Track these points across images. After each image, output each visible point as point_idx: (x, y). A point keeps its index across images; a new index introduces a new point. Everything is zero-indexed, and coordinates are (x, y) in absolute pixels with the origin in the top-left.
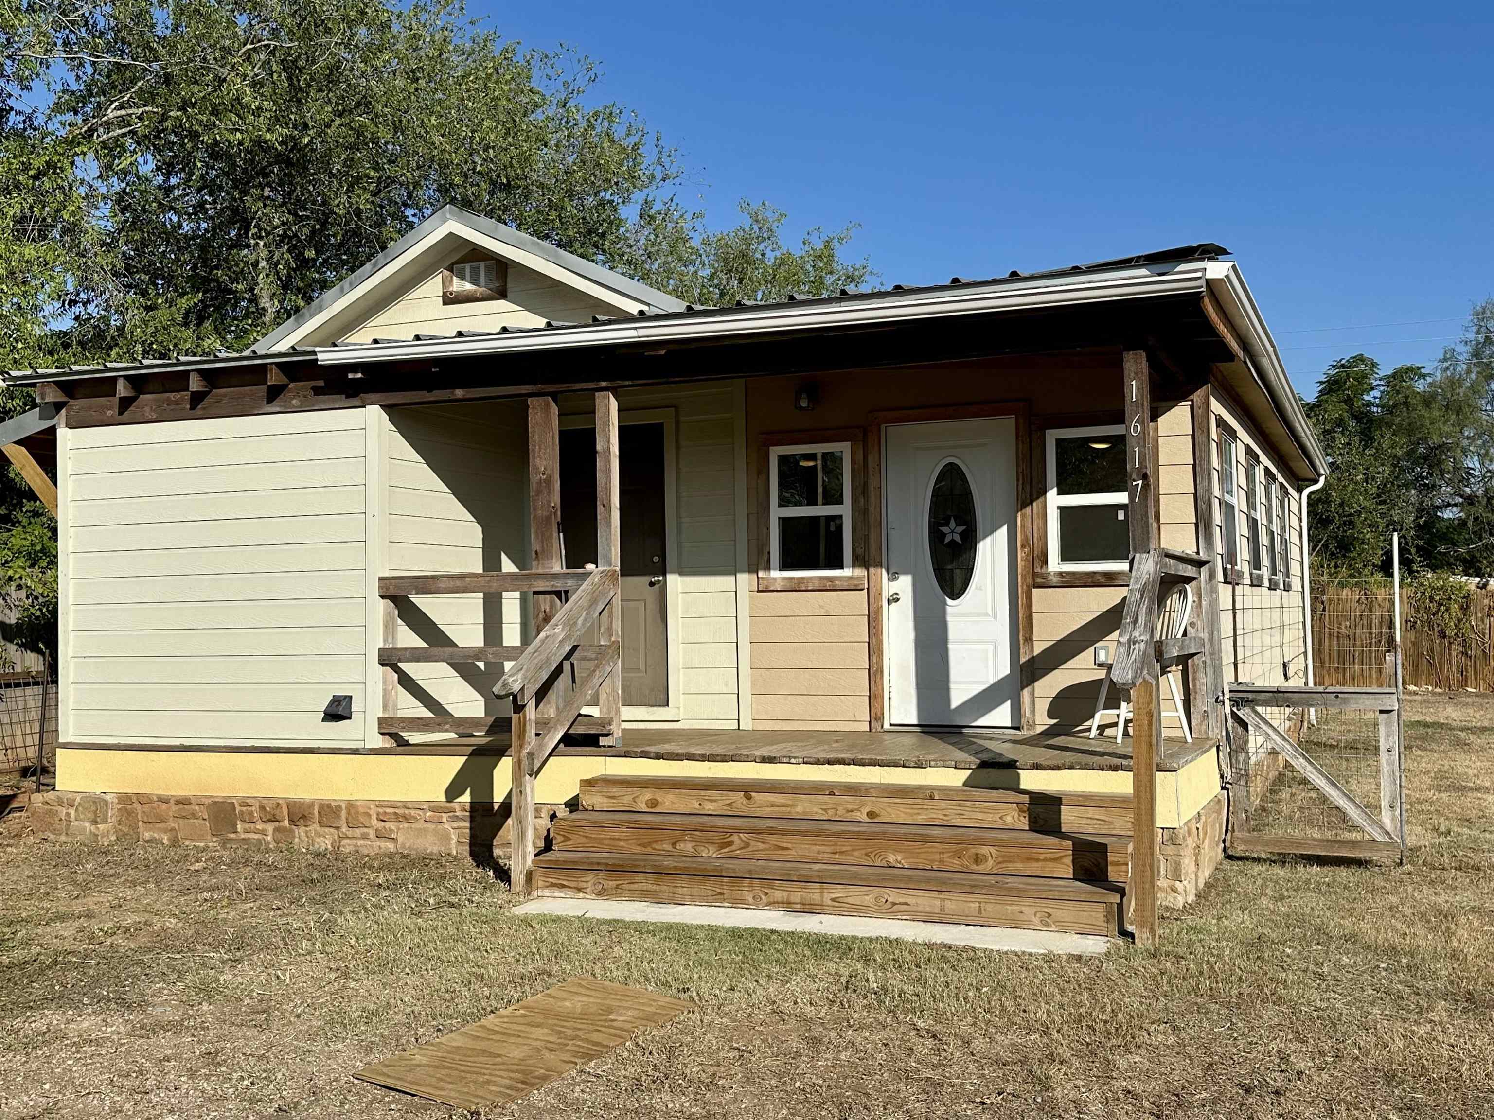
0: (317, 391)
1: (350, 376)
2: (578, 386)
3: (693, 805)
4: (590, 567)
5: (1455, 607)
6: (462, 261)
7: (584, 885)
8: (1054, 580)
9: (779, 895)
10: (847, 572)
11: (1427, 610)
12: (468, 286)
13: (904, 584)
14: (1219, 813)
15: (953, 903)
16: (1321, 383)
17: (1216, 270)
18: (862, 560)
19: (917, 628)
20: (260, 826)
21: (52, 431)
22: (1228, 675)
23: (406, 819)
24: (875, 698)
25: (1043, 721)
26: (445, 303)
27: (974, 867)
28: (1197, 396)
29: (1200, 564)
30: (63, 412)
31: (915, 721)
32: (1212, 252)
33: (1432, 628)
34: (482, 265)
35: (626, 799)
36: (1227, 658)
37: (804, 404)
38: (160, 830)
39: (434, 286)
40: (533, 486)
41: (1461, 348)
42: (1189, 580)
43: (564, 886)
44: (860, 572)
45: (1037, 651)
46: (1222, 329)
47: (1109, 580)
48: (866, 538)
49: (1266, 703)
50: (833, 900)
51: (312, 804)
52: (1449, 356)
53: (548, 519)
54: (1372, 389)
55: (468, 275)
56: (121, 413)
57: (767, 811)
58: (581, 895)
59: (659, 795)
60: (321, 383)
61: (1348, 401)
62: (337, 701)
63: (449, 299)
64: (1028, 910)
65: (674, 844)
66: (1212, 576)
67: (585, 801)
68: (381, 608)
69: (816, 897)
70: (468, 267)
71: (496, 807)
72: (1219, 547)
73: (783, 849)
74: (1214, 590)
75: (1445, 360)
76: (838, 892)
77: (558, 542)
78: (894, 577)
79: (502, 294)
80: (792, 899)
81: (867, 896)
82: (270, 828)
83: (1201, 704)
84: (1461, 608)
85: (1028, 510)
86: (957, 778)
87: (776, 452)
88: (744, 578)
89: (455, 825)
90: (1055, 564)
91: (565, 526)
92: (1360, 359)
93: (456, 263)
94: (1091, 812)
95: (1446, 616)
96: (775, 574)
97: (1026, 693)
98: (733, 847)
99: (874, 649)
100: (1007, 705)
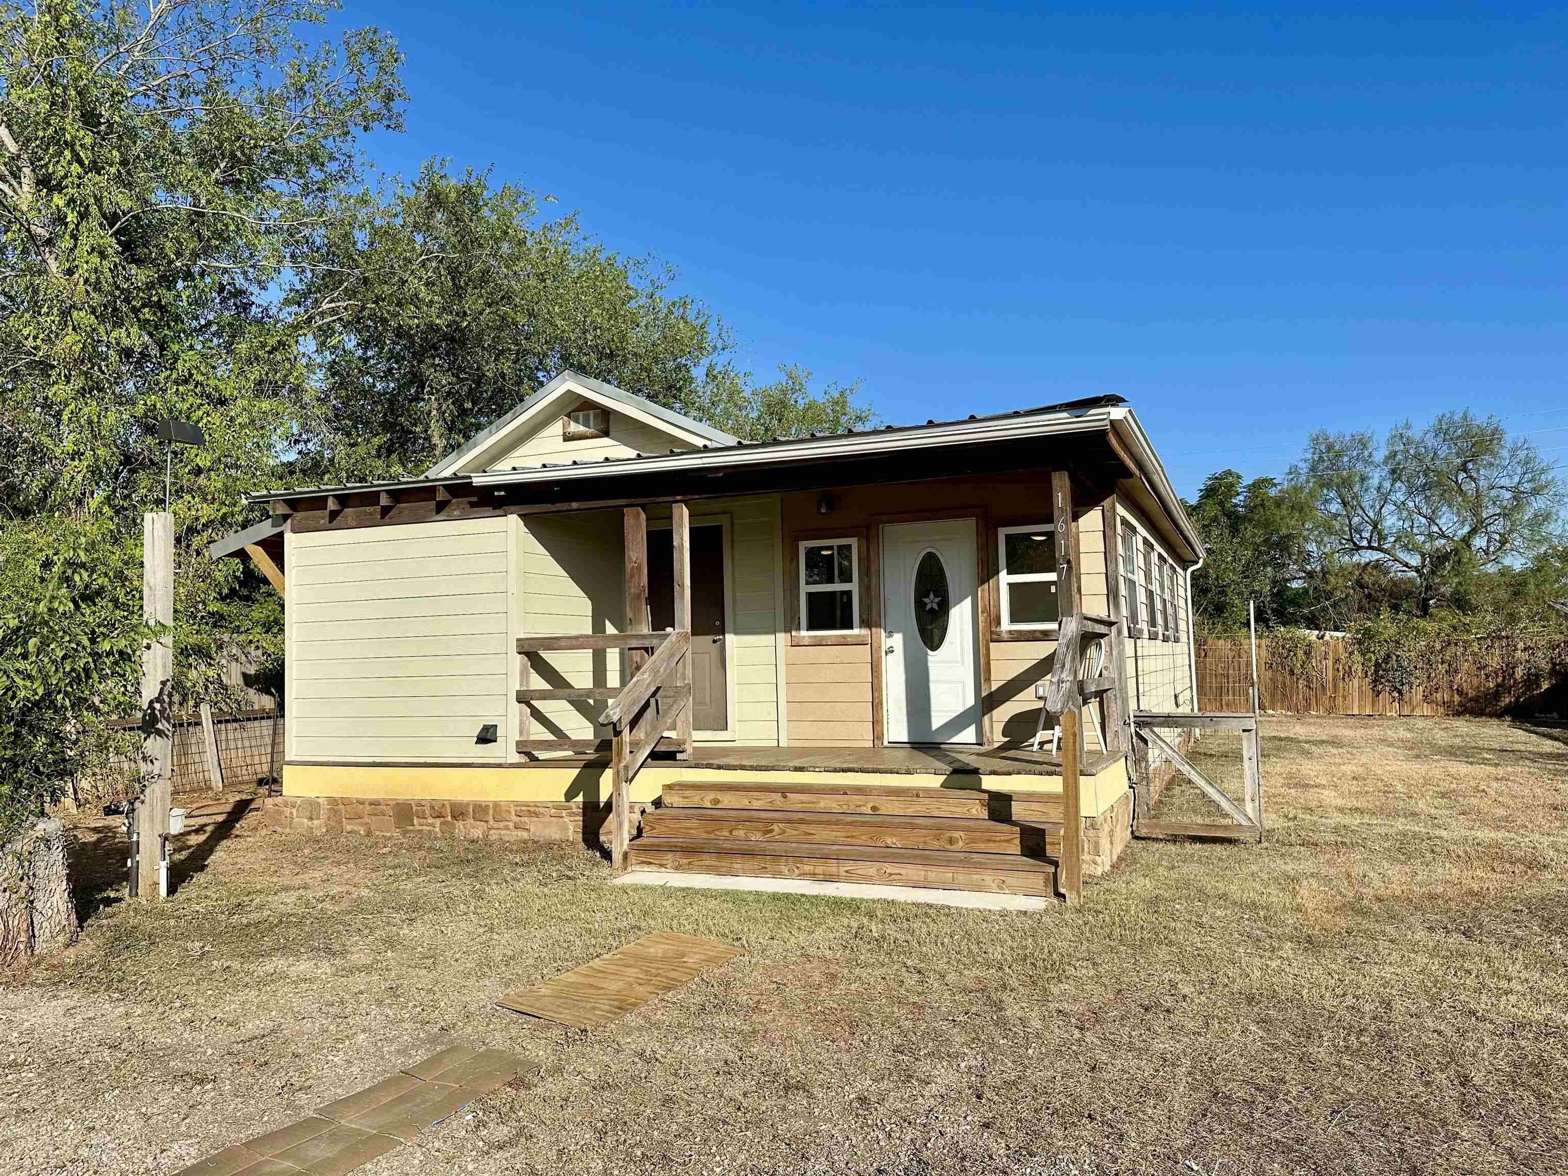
0: (472, 505)
1: (496, 494)
2: (661, 499)
3: (744, 803)
4: (669, 630)
5: (1300, 653)
6: (578, 410)
7: (665, 862)
8: (1005, 636)
9: (807, 868)
10: (856, 631)
11: (1280, 655)
12: (581, 428)
13: (897, 641)
14: (1128, 805)
15: (934, 874)
16: (1201, 491)
17: (1117, 413)
18: (866, 623)
19: (906, 672)
20: (430, 820)
21: (281, 535)
22: (1133, 705)
23: (536, 814)
24: (877, 722)
25: (999, 739)
26: (565, 440)
27: (948, 847)
28: (1107, 503)
29: (1111, 624)
30: (289, 521)
31: (905, 738)
32: (1114, 400)
33: (1284, 668)
34: (591, 412)
35: (695, 798)
36: (1132, 692)
37: (823, 511)
38: (359, 824)
39: (557, 428)
40: (628, 570)
41: (1302, 465)
42: (1103, 636)
43: (650, 863)
44: (865, 632)
45: (993, 688)
46: (1123, 454)
47: (1045, 636)
48: (869, 607)
49: (1161, 725)
50: (847, 872)
51: (468, 804)
52: (1293, 471)
53: (638, 596)
54: (1238, 494)
55: (581, 419)
56: (330, 522)
57: (798, 807)
58: (663, 869)
59: (719, 796)
60: (475, 499)
61: (1221, 504)
62: (486, 728)
63: (568, 438)
64: (988, 878)
65: (731, 832)
66: (1119, 632)
67: (667, 800)
68: (518, 661)
69: (834, 870)
70: (581, 414)
71: (602, 805)
72: (1124, 611)
73: (810, 834)
74: (1121, 643)
75: (1290, 473)
76: (849, 866)
77: (646, 612)
78: (890, 634)
79: (606, 433)
80: (817, 871)
81: (871, 869)
82: (438, 822)
83: (1113, 725)
84: (1305, 653)
85: (986, 585)
86: (935, 781)
87: (804, 545)
88: (782, 637)
89: (572, 819)
90: (1006, 625)
91: (650, 600)
92: (1229, 473)
93: (573, 411)
94: (1034, 806)
95: (1294, 659)
96: (804, 633)
97: (986, 718)
98: (774, 834)
99: (876, 687)
100: (973, 727)
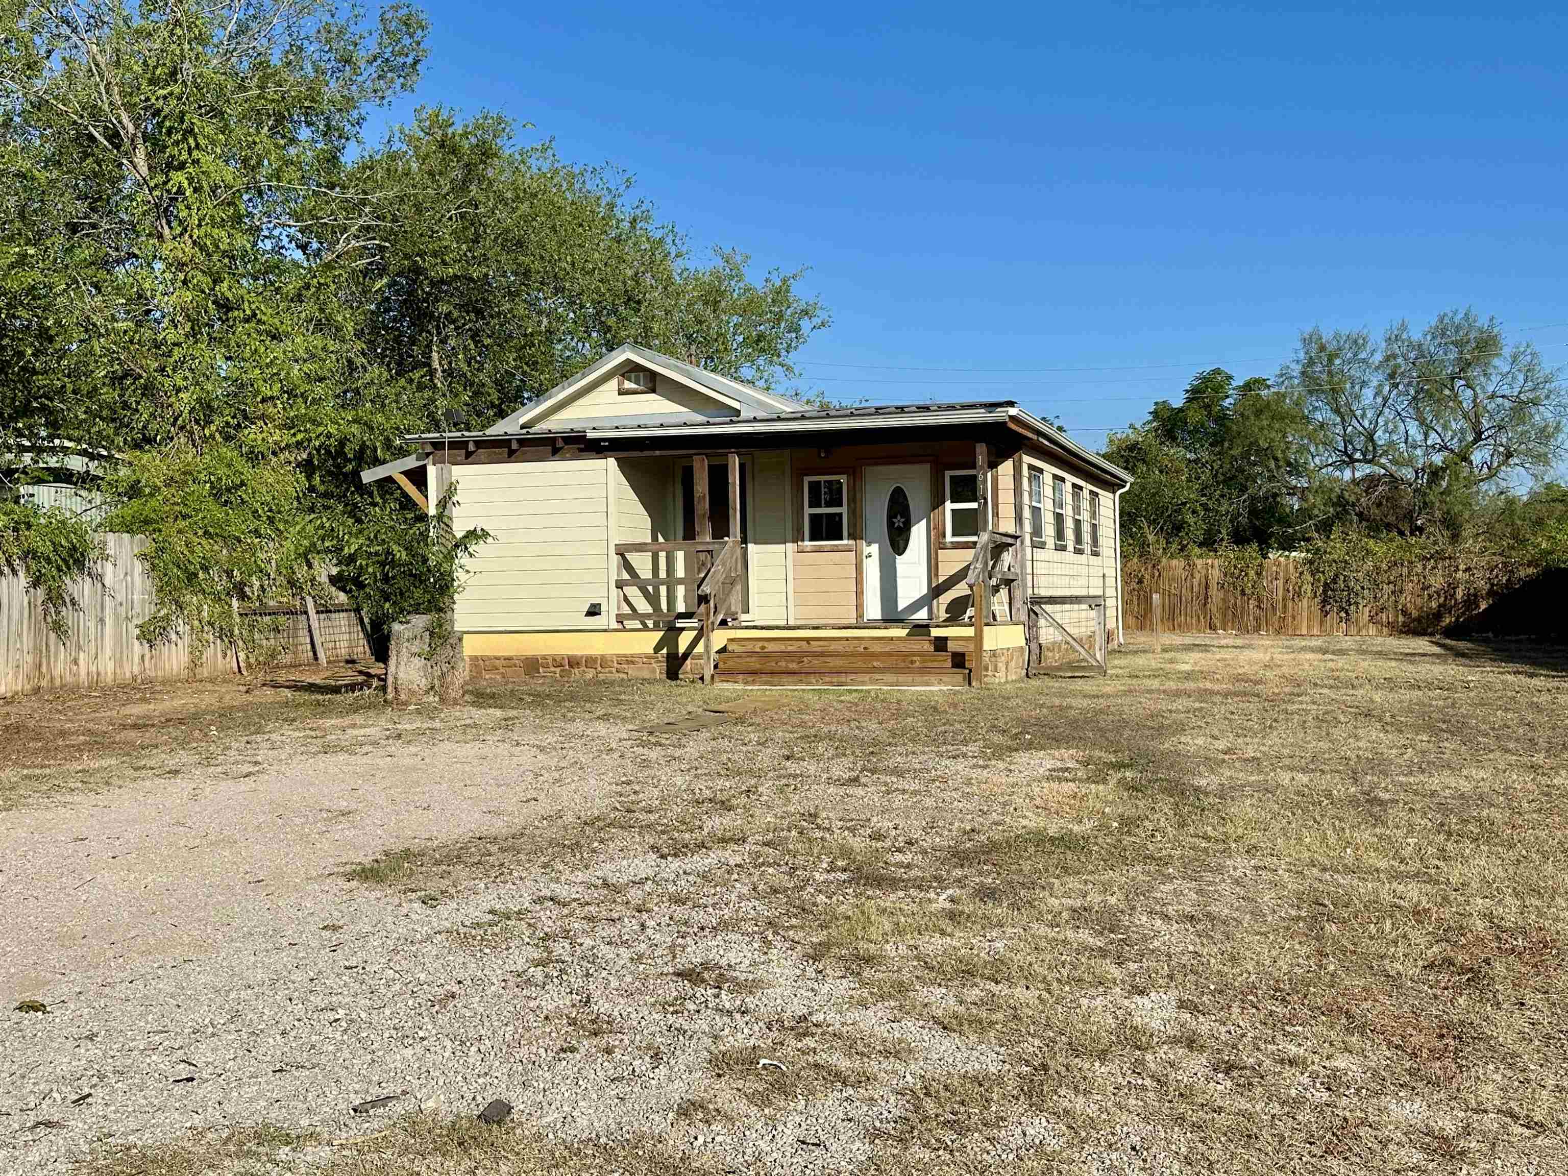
0: (581, 450)
1: (602, 444)
2: (719, 452)
3: (783, 648)
4: (726, 539)
6: (630, 371)
7: (737, 680)
8: (949, 545)
9: (828, 679)
10: (845, 542)
12: (633, 386)
13: (874, 549)
14: (1022, 654)
15: (902, 678)
16: (1187, 391)
17: (1013, 411)
18: (852, 536)
19: (881, 571)
20: (553, 669)
22: (1030, 591)
23: (633, 663)
24: (859, 607)
25: (943, 615)
26: (620, 394)
27: (911, 665)
28: (1016, 456)
29: (1016, 537)
30: (431, 457)
31: (879, 615)
32: (1011, 404)
33: (1235, 588)
34: (641, 374)
35: (750, 647)
36: (1030, 584)
37: (823, 455)
39: (613, 384)
40: (696, 499)
42: (1011, 545)
43: (728, 681)
44: (852, 542)
45: (940, 581)
46: (1020, 430)
47: (973, 545)
48: (855, 525)
49: (1046, 603)
51: (582, 657)
53: (704, 515)
54: (1227, 397)
55: (633, 380)
56: (466, 459)
57: (818, 649)
58: (739, 683)
59: (766, 644)
61: (1207, 407)
62: (593, 606)
63: (621, 392)
64: (933, 679)
65: (776, 663)
66: (1022, 543)
67: (730, 648)
68: (615, 559)
69: (843, 679)
70: (633, 375)
71: (680, 655)
72: (1028, 527)
73: (827, 662)
74: (1023, 550)
75: (1282, 375)
76: (853, 676)
77: (709, 526)
78: (869, 544)
79: (653, 391)
81: (866, 678)
82: (558, 670)
83: (1018, 604)
84: (1257, 573)
85: (936, 511)
86: (903, 633)
87: (807, 479)
88: (791, 547)
89: (659, 664)
90: (949, 538)
91: (711, 518)
92: (1217, 371)
93: (628, 373)
94: (961, 643)
95: (1246, 579)
96: (807, 543)
97: (935, 602)
98: (804, 663)
99: (859, 581)
100: (926, 609)
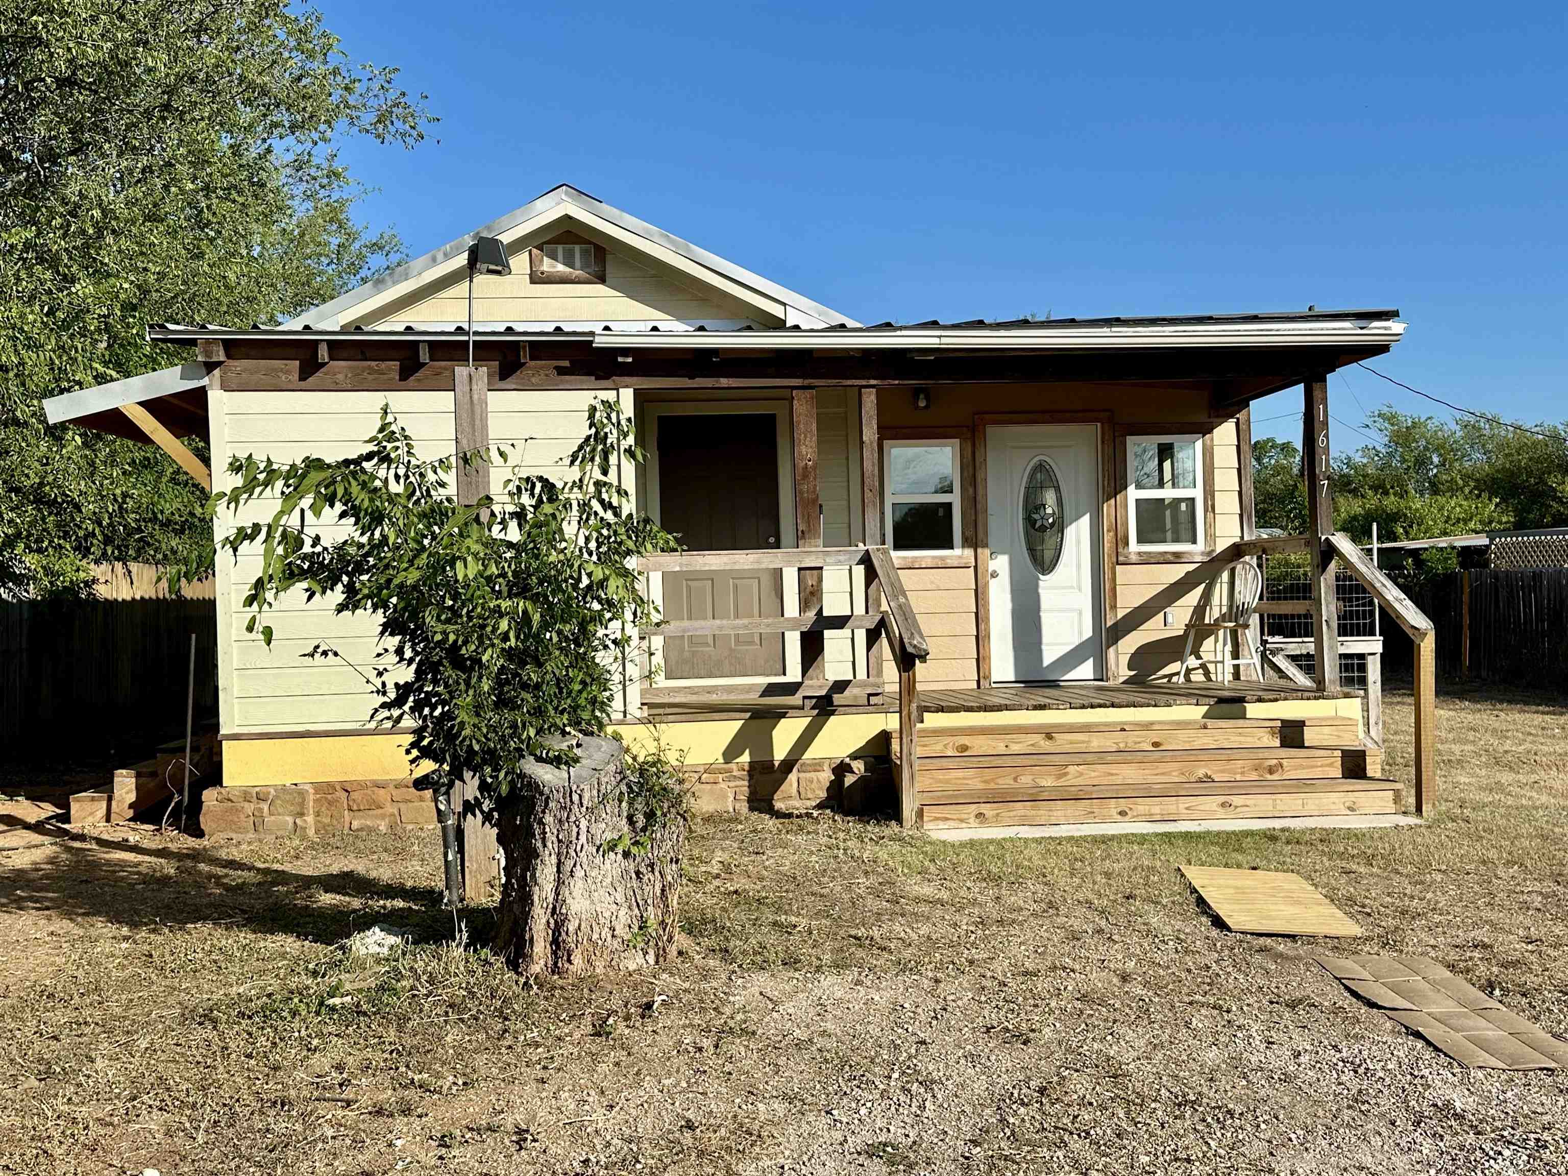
0: (561, 371)
1: (620, 359)
3: (1002, 748)
6: (554, 241)
7: (966, 816)
8: (1134, 558)
10: (957, 552)
12: (561, 268)
13: (1000, 564)
18: (968, 543)
19: (1014, 599)
24: (981, 660)
25: (1124, 673)
26: (533, 282)
27: (1269, 777)
30: (217, 372)
31: (1012, 678)
34: (577, 248)
35: (938, 746)
37: (922, 404)
39: (520, 263)
43: (947, 819)
44: (969, 553)
45: (1120, 616)
47: (1177, 558)
48: (974, 523)
55: (560, 257)
56: (302, 379)
57: (1068, 748)
58: (964, 825)
60: (566, 363)
63: (536, 278)
70: (560, 249)
78: (994, 555)
79: (602, 280)
80: (1153, 811)
85: (1112, 501)
87: (890, 446)
90: (1134, 546)
93: (548, 242)
97: (1112, 650)
99: (980, 617)
100: (1090, 662)
